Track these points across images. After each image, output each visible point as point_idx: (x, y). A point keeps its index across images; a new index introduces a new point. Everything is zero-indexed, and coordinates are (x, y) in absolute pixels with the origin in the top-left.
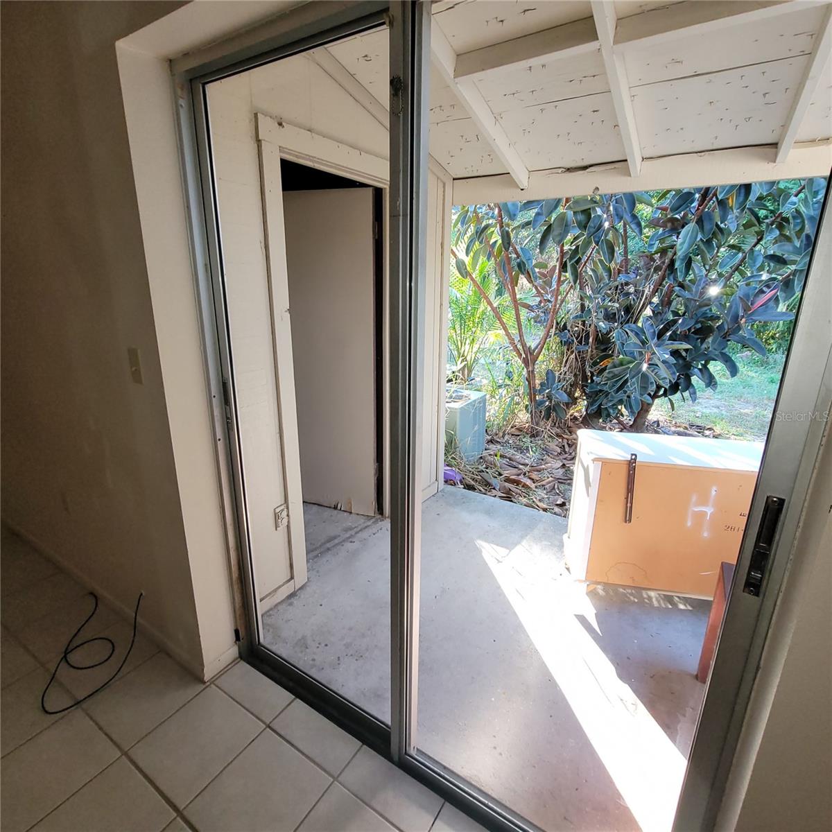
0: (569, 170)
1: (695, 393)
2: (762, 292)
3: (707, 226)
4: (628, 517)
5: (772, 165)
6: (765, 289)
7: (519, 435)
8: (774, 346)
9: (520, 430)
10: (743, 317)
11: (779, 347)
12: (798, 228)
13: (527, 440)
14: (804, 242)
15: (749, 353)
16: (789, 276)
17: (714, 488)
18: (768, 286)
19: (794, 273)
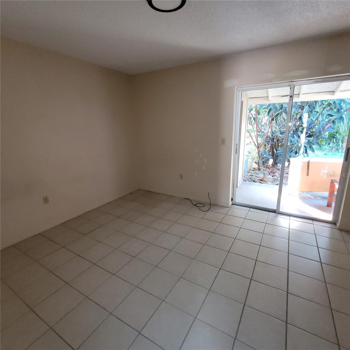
0: (282, 96)
1: (308, 154)
2: (327, 124)
3: (311, 107)
4: (308, 175)
5: (333, 96)
6: (328, 123)
7: (254, 170)
8: (324, 143)
9: (254, 169)
10: (322, 131)
11: (326, 143)
12: (335, 106)
13: (257, 171)
14: (337, 110)
15: (316, 146)
16: (334, 120)
17: (327, 166)
18: (329, 123)
19: (335, 119)
